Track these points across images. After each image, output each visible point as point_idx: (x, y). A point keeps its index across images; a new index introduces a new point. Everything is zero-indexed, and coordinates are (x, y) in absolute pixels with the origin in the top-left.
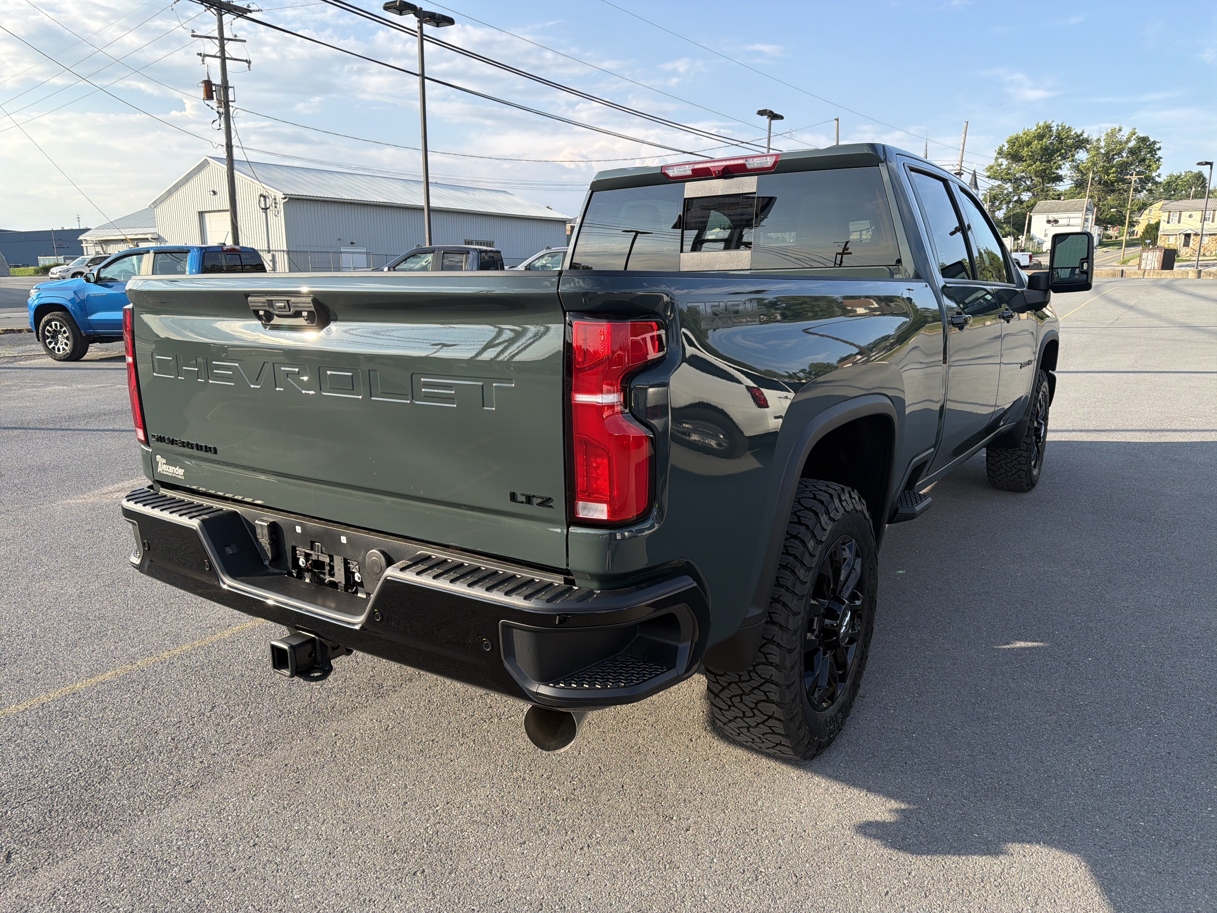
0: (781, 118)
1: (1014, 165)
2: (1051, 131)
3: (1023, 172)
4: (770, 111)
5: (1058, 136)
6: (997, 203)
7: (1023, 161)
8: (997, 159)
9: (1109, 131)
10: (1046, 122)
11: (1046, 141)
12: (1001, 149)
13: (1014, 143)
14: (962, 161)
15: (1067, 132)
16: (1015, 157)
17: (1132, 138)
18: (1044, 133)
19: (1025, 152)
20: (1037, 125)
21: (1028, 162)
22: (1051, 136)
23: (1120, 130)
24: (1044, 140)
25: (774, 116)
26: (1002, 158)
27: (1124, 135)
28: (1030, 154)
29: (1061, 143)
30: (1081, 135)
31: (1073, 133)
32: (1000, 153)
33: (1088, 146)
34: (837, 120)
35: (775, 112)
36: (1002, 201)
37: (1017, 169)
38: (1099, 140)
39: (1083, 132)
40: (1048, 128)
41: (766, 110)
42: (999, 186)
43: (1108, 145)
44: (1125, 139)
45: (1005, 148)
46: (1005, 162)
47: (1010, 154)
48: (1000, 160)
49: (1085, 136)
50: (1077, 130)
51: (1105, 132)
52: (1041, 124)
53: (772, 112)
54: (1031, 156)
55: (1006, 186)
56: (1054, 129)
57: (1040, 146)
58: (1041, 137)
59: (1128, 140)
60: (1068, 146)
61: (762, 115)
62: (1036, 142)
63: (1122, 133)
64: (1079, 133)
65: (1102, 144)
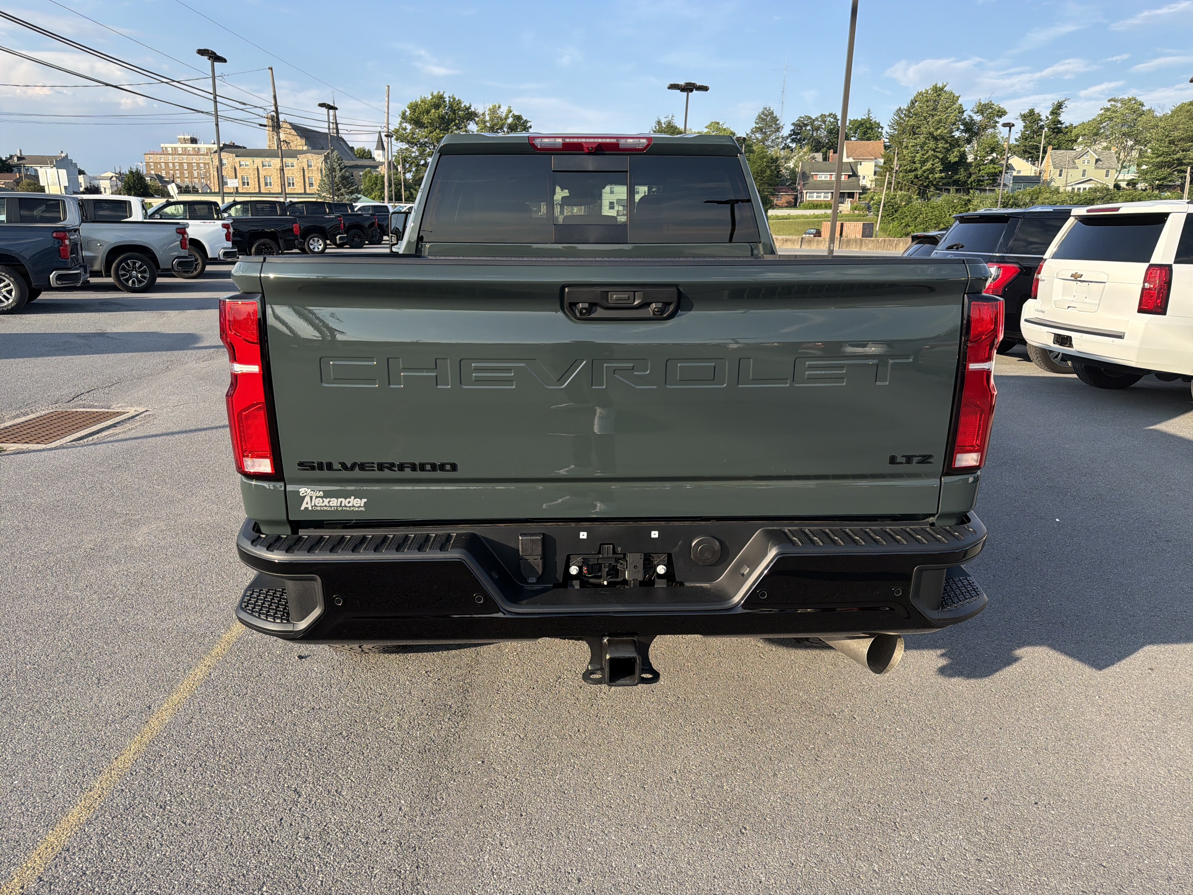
0: (224, 61)
1: (417, 130)
2: (444, 101)
3: (426, 137)
4: (212, 51)
5: (451, 107)
6: (407, 166)
7: (425, 128)
8: (401, 123)
9: (491, 107)
10: (439, 92)
11: (442, 111)
12: (404, 114)
13: (415, 109)
14: (388, 124)
15: (458, 104)
16: (417, 123)
17: (510, 116)
18: (438, 102)
19: (425, 119)
20: (432, 95)
21: (429, 128)
22: (445, 107)
23: (499, 107)
24: (440, 109)
25: (215, 58)
26: (406, 122)
27: (503, 111)
28: (430, 121)
29: (454, 113)
30: (470, 108)
31: (463, 106)
32: (404, 116)
33: (477, 119)
34: (271, 69)
35: (218, 54)
36: (411, 164)
37: (421, 134)
38: (484, 114)
39: (471, 106)
40: (441, 97)
41: (208, 50)
42: (407, 149)
43: (492, 119)
44: (504, 115)
45: (408, 113)
46: (409, 127)
47: (413, 120)
48: (404, 125)
49: (473, 109)
50: (465, 103)
51: (488, 108)
52: (435, 94)
53: (215, 54)
54: (431, 124)
55: (414, 150)
56: (447, 99)
57: (437, 115)
58: (437, 106)
59: (507, 118)
60: (460, 117)
61: (202, 55)
62: (433, 111)
63: (501, 110)
64: (468, 105)
65: (487, 118)
